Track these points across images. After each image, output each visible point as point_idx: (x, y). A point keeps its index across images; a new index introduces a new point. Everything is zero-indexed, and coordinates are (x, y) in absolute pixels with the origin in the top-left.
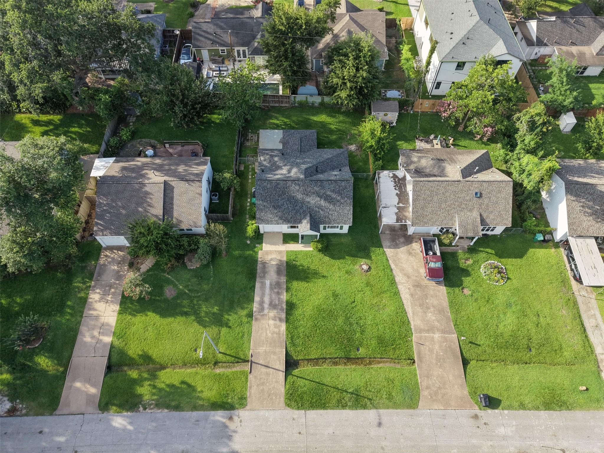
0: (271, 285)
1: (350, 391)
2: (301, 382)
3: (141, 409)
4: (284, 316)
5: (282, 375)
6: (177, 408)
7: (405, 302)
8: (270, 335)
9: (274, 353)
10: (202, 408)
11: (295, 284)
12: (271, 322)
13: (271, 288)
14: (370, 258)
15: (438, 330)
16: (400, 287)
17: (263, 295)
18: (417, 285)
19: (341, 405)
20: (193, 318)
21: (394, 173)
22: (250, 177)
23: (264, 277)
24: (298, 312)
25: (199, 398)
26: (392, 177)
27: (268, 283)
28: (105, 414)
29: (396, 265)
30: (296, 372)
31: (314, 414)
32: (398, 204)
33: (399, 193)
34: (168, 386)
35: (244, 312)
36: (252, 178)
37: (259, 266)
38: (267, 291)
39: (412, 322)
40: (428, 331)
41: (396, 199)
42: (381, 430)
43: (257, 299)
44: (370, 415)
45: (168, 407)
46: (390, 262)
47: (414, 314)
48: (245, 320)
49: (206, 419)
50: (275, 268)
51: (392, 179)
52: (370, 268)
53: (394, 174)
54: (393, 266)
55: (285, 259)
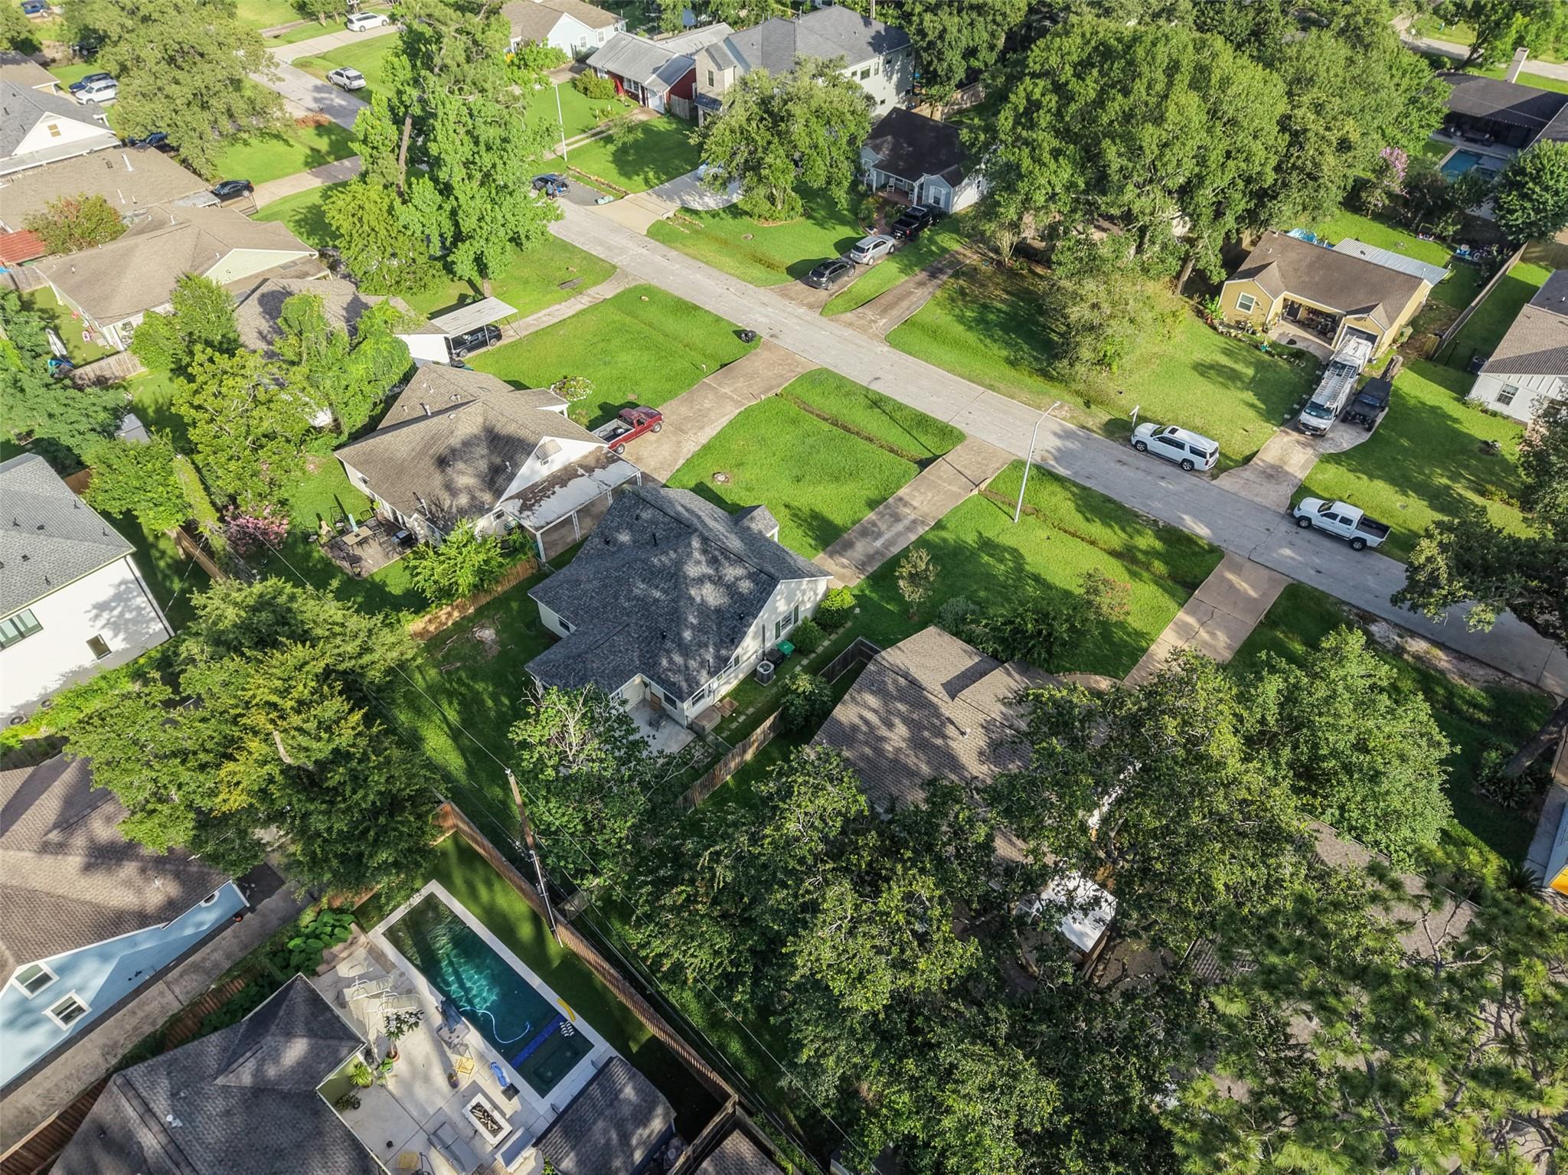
0: (876, 539)
1: (877, 410)
2: (929, 444)
3: (1161, 524)
4: (892, 500)
5: (949, 456)
6: (1109, 500)
7: (719, 429)
8: (930, 495)
9: (940, 477)
10: (1076, 485)
11: (840, 521)
12: (916, 504)
13: (879, 535)
14: (699, 484)
15: (717, 393)
16: (704, 440)
17: (899, 535)
18: (680, 429)
19: (901, 407)
20: (1027, 567)
22: (742, 719)
23: (878, 553)
24: (871, 494)
25: (1074, 495)
27: (878, 544)
28: (1216, 544)
29: (676, 461)
30: (924, 454)
31: (940, 415)
34: (1111, 526)
35: (944, 534)
36: (739, 713)
37: (873, 568)
38: (888, 535)
39: (738, 411)
40: (729, 398)
42: (881, 374)
43: (912, 538)
44: (876, 386)
45: (1121, 507)
46: (677, 467)
47: (725, 416)
48: (952, 526)
49: (1076, 474)
50: (849, 553)
51: (535, 508)
52: (714, 474)
53: (521, 511)
54: (681, 462)
55: (821, 555)
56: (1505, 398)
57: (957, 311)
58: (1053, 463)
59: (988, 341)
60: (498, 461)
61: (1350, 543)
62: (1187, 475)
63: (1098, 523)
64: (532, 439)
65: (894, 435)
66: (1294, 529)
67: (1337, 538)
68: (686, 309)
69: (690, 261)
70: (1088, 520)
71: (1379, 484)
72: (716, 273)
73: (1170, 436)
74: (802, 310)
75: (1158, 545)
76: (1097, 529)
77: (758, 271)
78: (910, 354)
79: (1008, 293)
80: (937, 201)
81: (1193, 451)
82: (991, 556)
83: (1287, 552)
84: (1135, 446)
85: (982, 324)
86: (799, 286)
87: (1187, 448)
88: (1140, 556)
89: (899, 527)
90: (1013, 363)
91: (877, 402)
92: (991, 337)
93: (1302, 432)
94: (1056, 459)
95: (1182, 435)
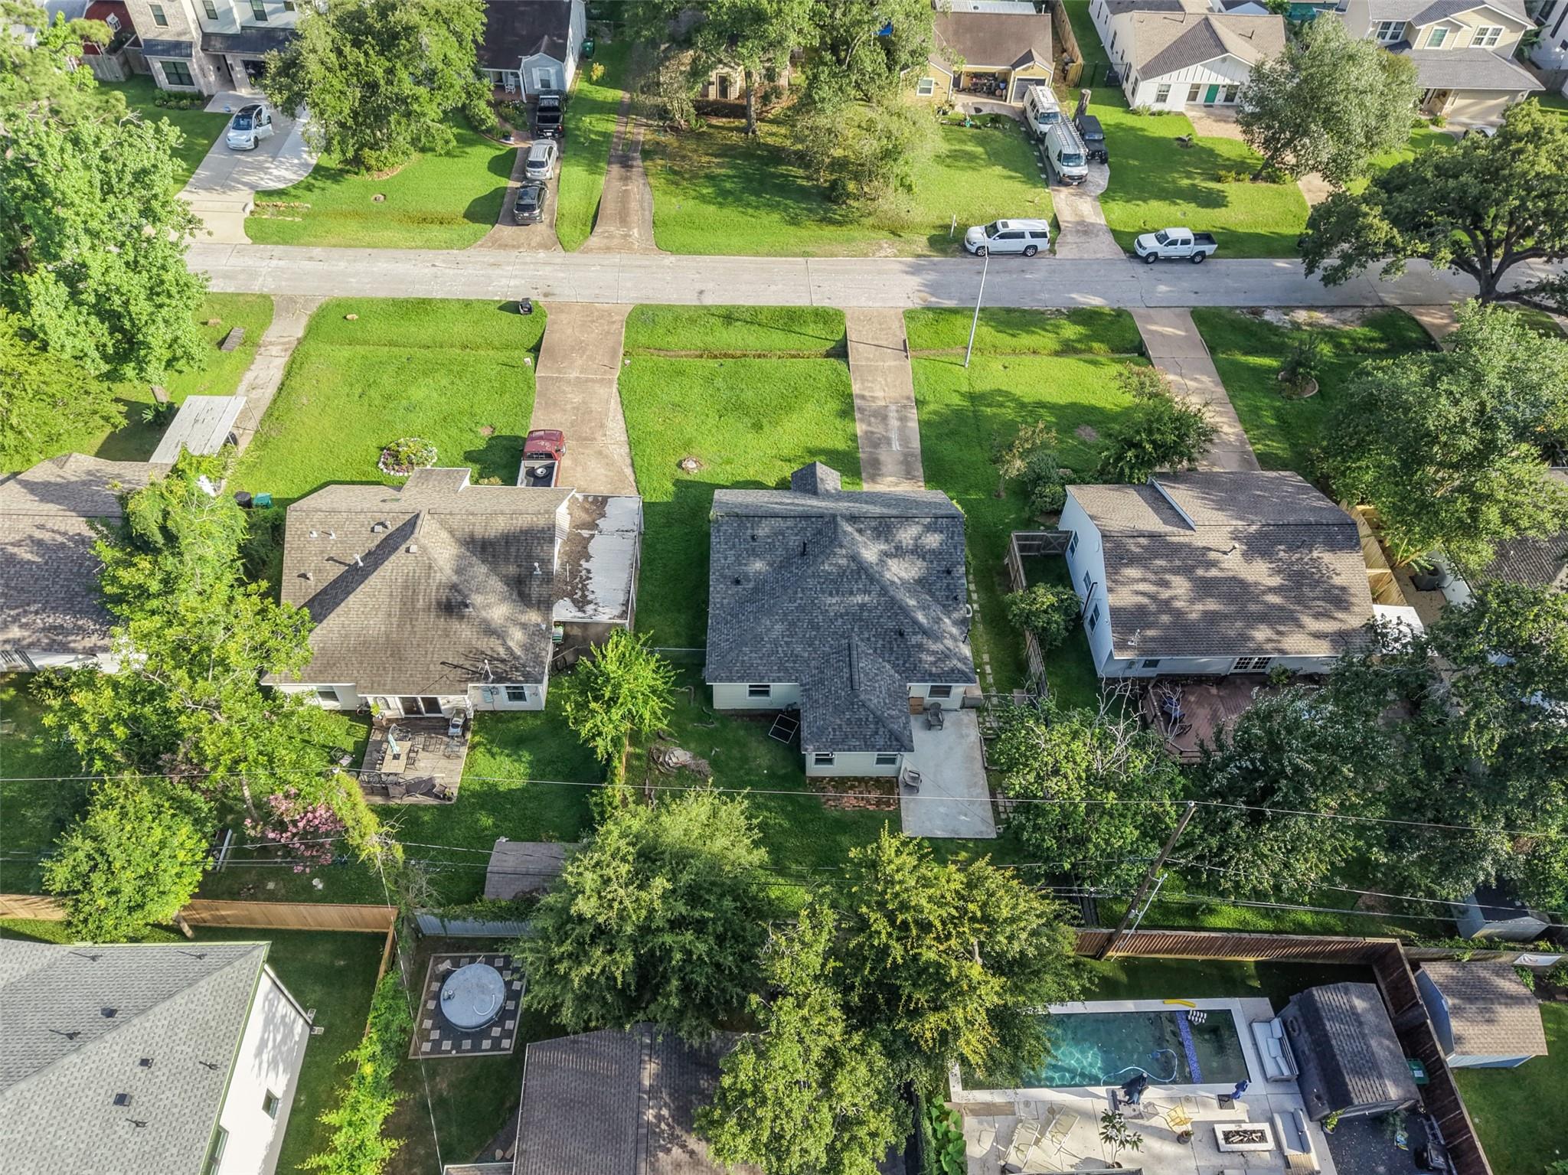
0: (889, 444)
1: (739, 323)
2: (821, 333)
3: (1064, 311)
4: (857, 402)
5: (852, 336)
6: (1010, 310)
7: (619, 417)
8: (880, 380)
9: (868, 359)
10: (973, 310)
11: (841, 446)
12: (879, 394)
13: (887, 439)
14: (677, 483)
15: (569, 382)
16: (624, 438)
17: (902, 430)
18: (585, 438)
19: (756, 311)
20: (1024, 400)
21: (580, 614)
22: (988, 669)
23: (906, 455)
24: (834, 405)
25: (981, 319)
26: (590, 602)
27: (896, 446)
28: (1114, 306)
29: (621, 472)
30: (829, 345)
31: (798, 301)
32: (593, 536)
33: (582, 562)
34: (1033, 332)
35: (932, 408)
37: (919, 471)
38: (894, 436)
39: (615, 390)
40: (587, 380)
41: (592, 548)
42: (699, 287)
43: (914, 425)
44: (709, 300)
45: (1023, 311)
46: (632, 478)
47: (608, 402)
48: (930, 398)
49: (960, 300)
50: (884, 470)
51: (591, 597)
52: (679, 465)
53: (581, 609)
54: (628, 471)
55: (865, 485)
56: (1162, 98)
57: (693, 193)
58: (933, 299)
59: (750, 211)
60: (512, 570)
61: (1191, 260)
62: (1034, 260)
63: (1024, 335)
64: (541, 522)
65: (777, 339)
66: (1147, 267)
67: (1182, 260)
68: (421, 307)
69: (350, 252)
70: (1013, 336)
71: (1154, 204)
72: (399, 253)
73: (1005, 230)
74: (542, 255)
75: (1080, 329)
76: (1026, 340)
77: (436, 232)
78: (701, 254)
79: (716, 156)
80: (546, 84)
81: (1034, 235)
82: (989, 405)
83: (1162, 288)
84: (976, 254)
85: (723, 197)
86: (505, 231)
87: (1027, 235)
88: (1079, 346)
89: (894, 423)
90: (794, 222)
91: (729, 317)
92: (748, 205)
93: (1067, 185)
94: (933, 295)
95: (1014, 225)
